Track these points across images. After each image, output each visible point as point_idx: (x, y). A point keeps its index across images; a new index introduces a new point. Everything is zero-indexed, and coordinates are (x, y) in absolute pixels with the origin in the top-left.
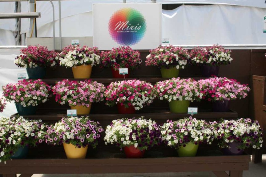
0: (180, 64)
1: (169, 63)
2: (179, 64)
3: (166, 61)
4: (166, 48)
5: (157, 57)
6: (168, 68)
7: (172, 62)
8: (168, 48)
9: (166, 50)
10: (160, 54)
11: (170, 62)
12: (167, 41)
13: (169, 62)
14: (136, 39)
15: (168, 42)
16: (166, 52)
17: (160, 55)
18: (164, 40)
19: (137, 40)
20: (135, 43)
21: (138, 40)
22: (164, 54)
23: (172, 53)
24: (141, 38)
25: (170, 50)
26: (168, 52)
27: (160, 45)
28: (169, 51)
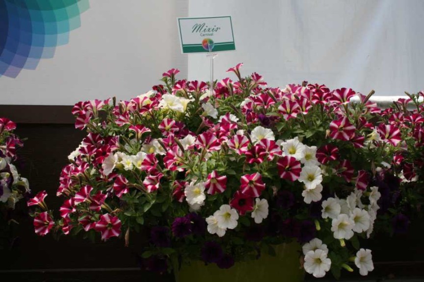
0: (341, 236)
1: (233, 225)
2: (326, 235)
3: (210, 207)
4: (209, 93)
5: (131, 161)
6: (226, 262)
7: (261, 211)
8: (222, 91)
9: (210, 110)
10: (157, 134)
11: (245, 219)
12: (217, 39)
13: (235, 215)
14: (29, 43)
15: (230, 47)
16: (212, 121)
17: (156, 142)
18: (198, 28)
19: (33, 49)
20: (21, 66)
21: (42, 44)
22: (190, 140)
23: (262, 134)
24: (60, 36)
25: (243, 104)
26: (225, 124)
27: (172, 74)
28: (236, 112)
